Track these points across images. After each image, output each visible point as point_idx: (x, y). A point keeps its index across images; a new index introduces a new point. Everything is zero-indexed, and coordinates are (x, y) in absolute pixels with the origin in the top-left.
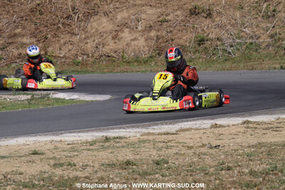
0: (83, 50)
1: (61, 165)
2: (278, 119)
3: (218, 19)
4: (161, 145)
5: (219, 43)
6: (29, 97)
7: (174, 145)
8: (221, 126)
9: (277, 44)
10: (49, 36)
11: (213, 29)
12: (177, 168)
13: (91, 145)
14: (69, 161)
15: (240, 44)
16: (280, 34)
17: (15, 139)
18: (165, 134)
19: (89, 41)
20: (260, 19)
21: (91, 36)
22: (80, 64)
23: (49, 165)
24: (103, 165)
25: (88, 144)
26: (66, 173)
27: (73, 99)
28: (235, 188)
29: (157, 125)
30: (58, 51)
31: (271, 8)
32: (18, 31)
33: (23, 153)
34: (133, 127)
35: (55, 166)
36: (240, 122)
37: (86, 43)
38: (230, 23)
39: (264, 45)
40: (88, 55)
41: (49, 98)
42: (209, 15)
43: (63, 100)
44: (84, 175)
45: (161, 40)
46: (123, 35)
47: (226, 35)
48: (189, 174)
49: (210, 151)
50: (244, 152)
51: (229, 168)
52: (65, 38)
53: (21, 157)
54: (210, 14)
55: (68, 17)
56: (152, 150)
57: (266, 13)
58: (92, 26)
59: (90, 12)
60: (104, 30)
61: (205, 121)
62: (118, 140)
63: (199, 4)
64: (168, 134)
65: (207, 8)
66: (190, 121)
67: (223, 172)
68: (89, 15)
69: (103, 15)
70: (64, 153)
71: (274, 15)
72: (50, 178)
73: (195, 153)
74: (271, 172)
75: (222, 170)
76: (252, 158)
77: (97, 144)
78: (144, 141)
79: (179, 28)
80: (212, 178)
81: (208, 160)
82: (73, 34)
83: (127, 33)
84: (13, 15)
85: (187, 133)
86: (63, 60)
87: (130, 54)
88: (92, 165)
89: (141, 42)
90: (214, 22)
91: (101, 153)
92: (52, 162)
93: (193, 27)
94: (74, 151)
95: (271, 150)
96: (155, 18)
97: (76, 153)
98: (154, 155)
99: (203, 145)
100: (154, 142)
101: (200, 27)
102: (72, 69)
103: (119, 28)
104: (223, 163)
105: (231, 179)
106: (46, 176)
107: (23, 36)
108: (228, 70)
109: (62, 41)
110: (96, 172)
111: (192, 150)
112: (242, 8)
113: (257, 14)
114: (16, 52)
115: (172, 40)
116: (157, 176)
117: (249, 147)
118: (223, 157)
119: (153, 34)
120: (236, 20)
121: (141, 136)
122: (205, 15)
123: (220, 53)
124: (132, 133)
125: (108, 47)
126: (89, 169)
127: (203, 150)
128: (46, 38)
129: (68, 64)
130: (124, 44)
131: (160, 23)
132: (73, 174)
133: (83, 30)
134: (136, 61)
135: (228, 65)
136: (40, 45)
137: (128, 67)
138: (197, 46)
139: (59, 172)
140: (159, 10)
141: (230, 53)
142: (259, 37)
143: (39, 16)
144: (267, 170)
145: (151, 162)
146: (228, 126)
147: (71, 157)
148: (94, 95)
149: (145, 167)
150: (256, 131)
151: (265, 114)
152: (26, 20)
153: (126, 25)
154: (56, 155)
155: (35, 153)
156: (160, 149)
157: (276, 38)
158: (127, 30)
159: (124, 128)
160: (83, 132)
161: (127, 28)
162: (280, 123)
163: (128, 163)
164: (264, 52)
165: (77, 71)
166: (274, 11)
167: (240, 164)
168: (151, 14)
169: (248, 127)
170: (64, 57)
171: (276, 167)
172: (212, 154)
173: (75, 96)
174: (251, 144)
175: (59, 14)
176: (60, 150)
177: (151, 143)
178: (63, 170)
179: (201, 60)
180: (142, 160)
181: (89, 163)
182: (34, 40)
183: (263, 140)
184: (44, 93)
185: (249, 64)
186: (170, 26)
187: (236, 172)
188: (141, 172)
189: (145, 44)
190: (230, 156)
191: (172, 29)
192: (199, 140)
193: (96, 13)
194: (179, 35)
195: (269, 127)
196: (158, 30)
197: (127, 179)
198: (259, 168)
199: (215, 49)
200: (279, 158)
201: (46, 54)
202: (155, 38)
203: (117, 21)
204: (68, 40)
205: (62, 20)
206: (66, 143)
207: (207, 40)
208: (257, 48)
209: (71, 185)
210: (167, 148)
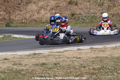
0: (25, 17)
1: (16, 64)
2: (104, 47)
3: (80, 6)
4: (57, 57)
5: (80, 16)
6: (3, 36)
7: (62, 57)
8: (81, 50)
11: (78, 10)
12: (63, 66)
13: (28, 56)
15: (88, 16)
18: (58, 52)
19: (27, 14)
20: (97, 6)
21: (28, 12)
22: (23, 23)
23: (11, 64)
24: (33, 64)
26: (18, 68)
27: (21, 38)
28: (87, 75)
29: (55, 48)
30: (15, 18)
31: (102, 2)
33: (1, 59)
34: (45, 49)
35: (14, 64)
36: (89, 48)
37: (26, 15)
38: (85, 8)
39: (98, 17)
40: (27, 19)
41: (11, 37)
42: (76, 4)
43: (17, 38)
44: (25, 69)
46: (41, 12)
47: (83, 12)
48: (68, 69)
49: (77, 59)
50: (91, 60)
51: (84, 67)
52: (17, 12)
54: (77, 4)
55: (19, 4)
56: (53, 59)
57: (99, 4)
58: (29, 8)
59: (28, 2)
60: (34, 9)
61: (75, 48)
62: (39, 54)
64: (60, 52)
65: (76, 1)
66: (69, 47)
67: (82, 68)
68: (27, 3)
69: (33, 3)
70: (18, 59)
71: (103, 5)
72: (12, 69)
74: (102, 69)
75: (81, 67)
76: (94, 63)
77: (31, 56)
78: (50, 55)
80: (78, 71)
81: (76, 63)
82: (21, 11)
83: (43, 11)
85: (67, 52)
86: (17, 21)
87: (44, 19)
90: (78, 7)
91: (32, 60)
92: (13, 63)
93: (70, 9)
94: (22, 59)
95: (101, 60)
96: (54, 5)
97: (22, 60)
98: (54, 61)
99: (74, 57)
100: (54, 56)
101: (73, 9)
102: (20, 25)
103: (40, 9)
104: (82, 65)
105: (85, 71)
106: (10, 68)
108: (84, 26)
109: (16, 14)
110: (31, 67)
111: (70, 59)
112: (90, 2)
113: (96, 4)
115: (61, 14)
116: (55, 69)
118: (82, 62)
119: (53, 11)
120: (87, 6)
121: (49, 53)
123: (81, 20)
124: (45, 52)
125: (35, 16)
126: (27, 66)
127: (74, 59)
128: (10, 12)
129: (19, 23)
130: (42, 15)
131: (56, 7)
132: (21, 68)
133: (25, 9)
134: (47, 22)
135: (84, 24)
136: (8, 15)
137: (43, 25)
138: (71, 17)
139: (15, 67)
140: (56, 2)
141: (84, 20)
142: (97, 13)
143: (7, 3)
144: (100, 68)
145: (53, 64)
146: (84, 49)
147: (20, 61)
149: (50, 66)
150: (96, 52)
152: (2, 5)
153: (42, 8)
154: (14, 60)
155: (6, 59)
156: (56, 59)
158: (43, 10)
159: (42, 50)
160: (25, 51)
162: (105, 49)
163: (44, 64)
164: (98, 20)
165: (23, 26)
166: (103, 3)
167: (89, 65)
168: (53, 3)
169: (92, 50)
170: (17, 20)
171: (103, 67)
172: (78, 61)
173: (22, 36)
174: (93, 57)
175: (15, 3)
176: (16, 58)
177: (53, 56)
178: (17, 66)
179: (73, 22)
180: (49, 63)
181: (27, 64)
182: (5, 13)
183: (98, 56)
184: (9, 34)
185: (92, 24)
186: (61, 9)
187: (87, 68)
188: (49, 68)
189: (50, 15)
190: (85, 62)
191: (61, 10)
192: (72, 55)
193: (30, 3)
194: (64, 12)
195: (101, 50)
196: (56, 10)
197: (43, 70)
198: (96, 67)
199: (78, 18)
200: (105, 63)
201: (10, 19)
202: (54, 13)
203: (39, 6)
204: (19, 13)
205: (16, 5)
206: (18, 55)
207: (75, 14)
208: (96, 18)
209: (20, 73)
210: (59, 58)
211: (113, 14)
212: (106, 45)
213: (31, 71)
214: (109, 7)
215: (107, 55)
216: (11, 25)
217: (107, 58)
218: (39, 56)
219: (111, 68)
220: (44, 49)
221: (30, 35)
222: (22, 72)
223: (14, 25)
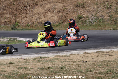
0: (31, 20)
1: (22, 68)
2: (111, 51)
3: (87, 9)
4: (63, 60)
5: (87, 18)
6: (9, 39)
7: (68, 61)
8: (88, 53)
9: (112, 19)
10: (17, 14)
11: (85, 13)
12: (70, 70)
13: (34, 60)
14: (25, 66)
15: (96, 19)
16: (113, 15)
17: (3, 57)
19: (34, 17)
20: (104, 9)
21: (35, 15)
22: (30, 26)
23: (16, 68)
24: (39, 68)
25: (33, 60)
26: (23, 72)
29: (61, 52)
30: (21, 21)
31: (109, 4)
32: (4, 12)
33: (6, 63)
34: (51, 53)
35: (19, 68)
36: (96, 52)
37: (33, 18)
38: (92, 10)
39: (106, 20)
40: (33, 22)
41: (17, 40)
42: (84, 7)
43: (22, 41)
44: (31, 73)
45: (63, 17)
46: (48, 14)
47: (91, 15)
48: (74, 73)
49: (83, 63)
50: (97, 64)
51: (91, 71)
52: (24, 15)
53: (5, 64)
55: (25, 6)
57: (107, 6)
58: (35, 10)
59: (34, 4)
60: (40, 12)
61: (82, 51)
62: (45, 58)
63: (79, 2)
64: (66, 56)
65: (83, 4)
66: (75, 51)
67: (89, 72)
68: (34, 6)
69: (40, 6)
70: (23, 63)
71: (110, 7)
72: (17, 73)
73: (77, 64)
74: (108, 73)
75: (88, 71)
77: (37, 60)
78: (56, 59)
79: (71, 12)
80: (84, 75)
81: (82, 67)
82: (27, 14)
83: (50, 14)
84: (2, 5)
85: (74, 56)
86: (23, 24)
88: (34, 68)
90: (85, 10)
91: (38, 64)
92: (18, 67)
93: (77, 12)
94: (27, 62)
95: (108, 64)
96: (61, 8)
97: (28, 63)
98: (60, 64)
99: (81, 61)
100: (60, 59)
101: (80, 12)
102: (27, 28)
104: (88, 69)
105: (92, 75)
106: (15, 72)
107: (6, 14)
108: (91, 30)
109: (23, 16)
110: (36, 71)
112: (97, 4)
113: (103, 7)
114: (3, 21)
115: (68, 17)
116: (61, 73)
118: (88, 66)
119: (60, 14)
120: (94, 9)
121: (55, 56)
122: (82, 7)
123: (88, 22)
124: (51, 55)
125: (41, 19)
126: (33, 70)
127: (80, 63)
128: (16, 15)
129: (25, 26)
130: (48, 18)
131: (63, 10)
132: (26, 72)
133: (31, 12)
135: (91, 28)
136: (13, 18)
138: (78, 19)
139: (20, 71)
140: (63, 4)
141: (92, 23)
142: (104, 16)
143: (13, 6)
145: (59, 68)
146: (91, 53)
147: (25, 65)
149: (56, 69)
150: (103, 55)
151: (106, 48)
152: (8, 7)
153: (49, 10)
154: (19, 64)
155: (11, 63)
156: (62, 62)
157: (111, 17)
158: (49, 12)
159: (48, 53)
160: (31, 54)
162: (112, 52)
163: (49, 68)
164: (106, 23)
165: (29, 29)
166: (110, 6)
167: (95, 69)
168: (59, 6)
169: (99, 54)
170: (24, 23)
171: (110, 71)
172: (84, 65)
173: (27, 39)
174: (100, 61)
175: (22, 5)
176: (21, 62)
178: (22, 70)
179: (80, 25)
180: (55, 67)
182: (11, 16)
183: (105, 59)
184: (15, 38)
185: (100, 27)
187: (94, 72)
188: (54, 72)
189: (57, 18)
190: (91, 66)
191: (68, 12)
192: (79, 59)
193: (37, 5)
194: (71, 15)
195: (108, 54)
196: (62, 13)
197: (49, 75)
198: (103, 71)
199: (86, 21)
200: (112, 67)
201: (16, 21)
202: (61, 16)
203: (45, 8)
204: (25, 16)
205: (22, 8)
206: (24, 59)
207: (83, 17)
208: (103, 21)
209: (25, 77)
210: (65, 62)
212: (113, 48)
213: (36, 75)
214: (117, 9)
215: (114, 59)
216: (17, 28)
217: (114, 62)
218: (45, 60)
222: (27, 76)
223: (20, 28)
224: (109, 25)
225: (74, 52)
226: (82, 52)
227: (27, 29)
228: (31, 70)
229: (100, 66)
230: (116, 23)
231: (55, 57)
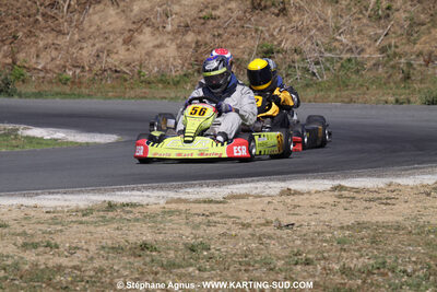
0: (76, 59)
1: (35, 246)
2: (389, 185)
3: (296, 18)
4: (199, 219)
5: (297, 57)
7: (221, 220)
8: (296, 193)
9: (392, 63)
10: (20, 34)
11: (287, 35)
12: (224, 258)
13: (83, 215)
14: (47, 239)
15: (330, 60)
16: (396, 47)
18: (205, 202)
19: (85, 45)
20: (365, 21)
21: (89, 38)
22: (69, 83)
23: (14, 244)
24: (103, 248)
25: (80, 214)
26: (42, 259)
27: (56, 140)
29: (192, 186)
30: (34, 60)
31: (385, 4)
34: (154, 188)
35: (25, 246)
36: (329, 188)
37: (81, 49)
38: (315, 26)
39: (369, 64)
40: (83, 67)
41: (17, 135)
42: (283, 11)
43: (40, 141)
44: (71, 264)
45: (202, 49)
46: (141, 38)
47: (309, 45)
48: (243, 268)
49: (279, 232)
50: (334, 236)
51: (308, 262)
52: (45, 38)
54: (284, 9)
55: (52, 5)
56: (183, 227)
57: (375, 11)
58: (90, 21)
60: (110, 28)
61: (272, 184)
62: (128, 209)
64: (210, 202)
66: (248, 182)
67: (299, 267)
68: (86, 3)
69: (109, 3)
70: (39, 227)
71: (388, 16)
72: (16, 266)
73: (253, 235)
74: (376, 271)
75: (296, 264)
76: (346, 246)
77: (95, 214)
78: (171, 213)
79: (233, 30)
80: (281, 276)
81: (275, 248)
82: (60, 32)
83: (147, 35)
85: (242, 201)
86: (42, 74)
87: (152, 70)
88: (85, 247)
89: (171, 50)
90: (289, 22)
91: (100, 229)
92: (20, 240)
93: (257, 30)
94: (57, 224)
95: (377, 235)
96: (194, 12)
97: (59, 228)
98: (188, 235)
99: (268, 223)
100: (188, 214)
101: (268, 31)
102: (56, 89)
103: (135, 26)
104: (298, 254)
106: (9, 262)
108: (310, 101)
109: (41, 44)
110: (92, 259)
111: (250, 230)
112: (337, 2)
113: (361, 12)
116: (191, 269)
117: (342, 228)
118: (299, 242)
119: (190, 38)
120: (325, 21)
121: (167, 203)
122: (277, 11)
123: (299, 73)
124: (152, 198)
125: (116, 57)
126: (79, 254)
127: (267, 230)
128: (15, 37)
129: (50, 82)
130: (144, 52)
131: (203, 21)
132: (54, 261)
133: (76, 26)
134: (161, 81)
135: (311, 93)
136: (6, 48)
137: (147, 90)
139: (30, 256)
141: (314, 74)
142: (363, 50)
144: (370, 268)
145: (181, 247)
146: (309, 193)
147: (50, 233)
148: (92, 134)
149: (172, 254)
150: (357, 203)
151: (370, 176)
153: (146, 21)
154: (26, 229)
156: (197, 227)
157: (389, 52)
158: (147, 30)
159: (138, 190)
160: (72, 193)
161: (148, 26)
162: (393, 192)
163: (144, 247)
164: (368, 75)
165: (65, 94)
166: (388, 8)
167: (326, 255)
168: (188, 5)
169: (340, 197)
170: (44, 69)
171: (384, 263)
172: (281, 238)
173: (60, 134)
174: (345, 224)
176: (34, 221)
177: (184, 216)
178: (37, 255)
180: (166, 242)
181: (80, 245)
183: (364, 218)
184: (10, 126)
185: (344, 93)
186: (219, 27)
187: (319, 267)
188: (165, 263)
189: (176, 53)
190: (310, 243)
191: (221, 32)
192: (260, 214)
193: (99, 1)
194: (233, 42)
195: (375, 198)
196: (199, 33)
197: (142, 273)
198: (356, 263)
199: (290, 67)
200: (390, 248)
201: (14, 63)
202: (194, 45)
203: (132, 14)
204: (50, 42)
205: (42, 9)
206: (44, 210)
207: (278, 52)
208: (359, 67)
209: (50, 280)
210: (209, 224)
211: (430, 54)
212: (398, 176)
213: (92, 273)
214: (414, 24)
215: (401, 219)
216: (20, 88)
217: (398, 228)
218: (128, 216)
219: (414, 271)
220: (146, 189)
221: (93, 132)
222: (58, 278)
223: (30, 89)
224: (380, 86)
225: (241, 185)
226: (274, 187)
227: (57, 94)
228: (72, 254)
229: (345, 243)
230: (409, 78)
231: (169, 206)
